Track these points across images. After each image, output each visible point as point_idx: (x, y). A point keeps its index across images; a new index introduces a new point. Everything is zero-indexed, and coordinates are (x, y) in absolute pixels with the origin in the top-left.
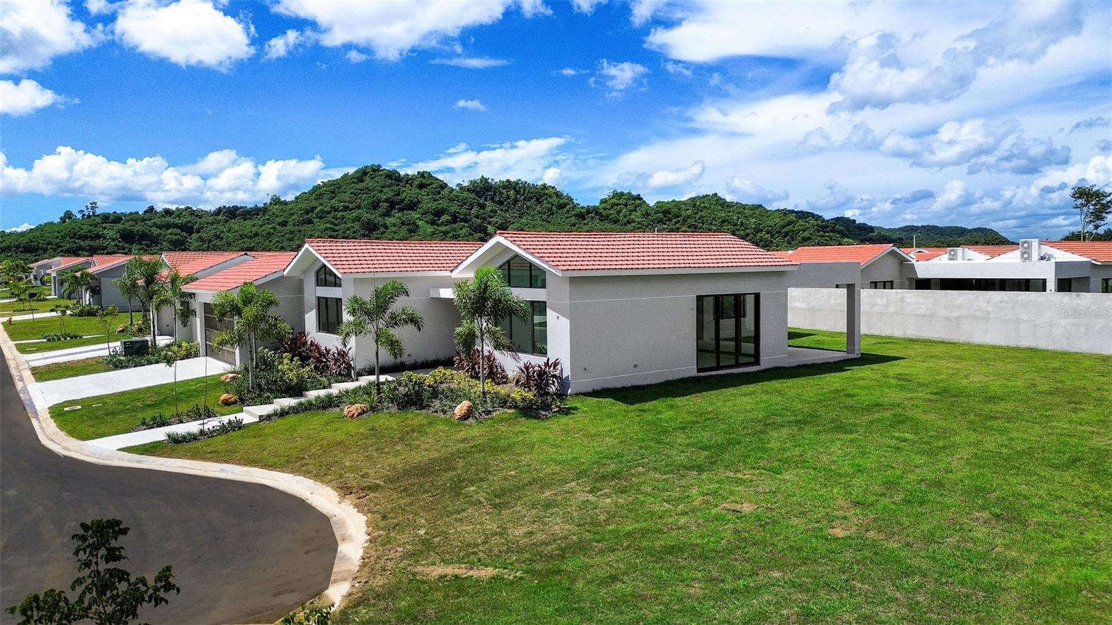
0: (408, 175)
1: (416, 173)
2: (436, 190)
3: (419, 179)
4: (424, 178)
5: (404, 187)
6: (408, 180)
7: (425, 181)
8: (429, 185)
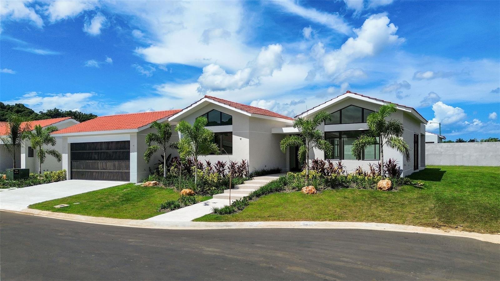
0: (9, 105)
1: (15, 105)
2: (27, 114)
3: (17, 108)
4: (20, 107)
5: (7, 111)
6: (10, 108)
7: (20, 109)
8: (23, 111)
